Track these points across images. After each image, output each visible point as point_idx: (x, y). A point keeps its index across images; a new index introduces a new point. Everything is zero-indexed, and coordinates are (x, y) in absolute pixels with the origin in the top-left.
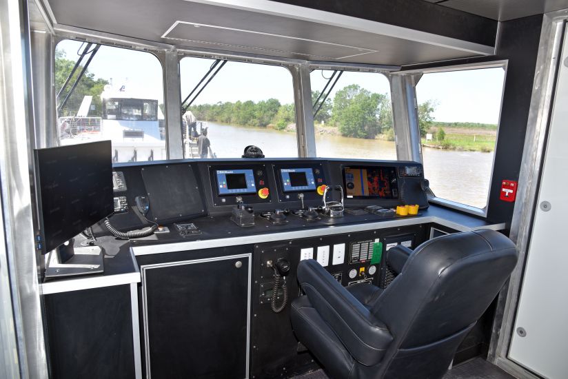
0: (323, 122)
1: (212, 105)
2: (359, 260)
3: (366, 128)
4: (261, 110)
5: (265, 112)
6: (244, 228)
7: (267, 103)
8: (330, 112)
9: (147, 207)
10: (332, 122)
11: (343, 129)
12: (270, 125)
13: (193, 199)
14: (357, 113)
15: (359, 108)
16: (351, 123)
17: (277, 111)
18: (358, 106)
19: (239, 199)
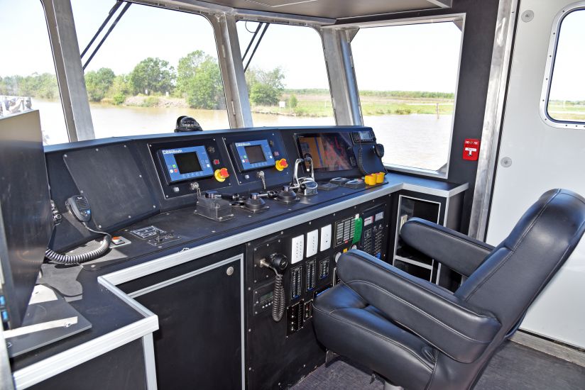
0: (167, 93)
1: (25, 76)
2: (343, 242)
3: (216, 98)
4: (92, 81)
5: (96, 84)
6: (223, 222)
7: (98, 73)
8: (174, 82)
9: (89, 212)
10: (178, 93)
11: (191, 100)
12: (105, 99)
13: (139, 192)
14: (205, 82)
15: (206, 76)
16: (199, 93)
17: (111, 83)
18: (206, 75)
19: (195, 186)
